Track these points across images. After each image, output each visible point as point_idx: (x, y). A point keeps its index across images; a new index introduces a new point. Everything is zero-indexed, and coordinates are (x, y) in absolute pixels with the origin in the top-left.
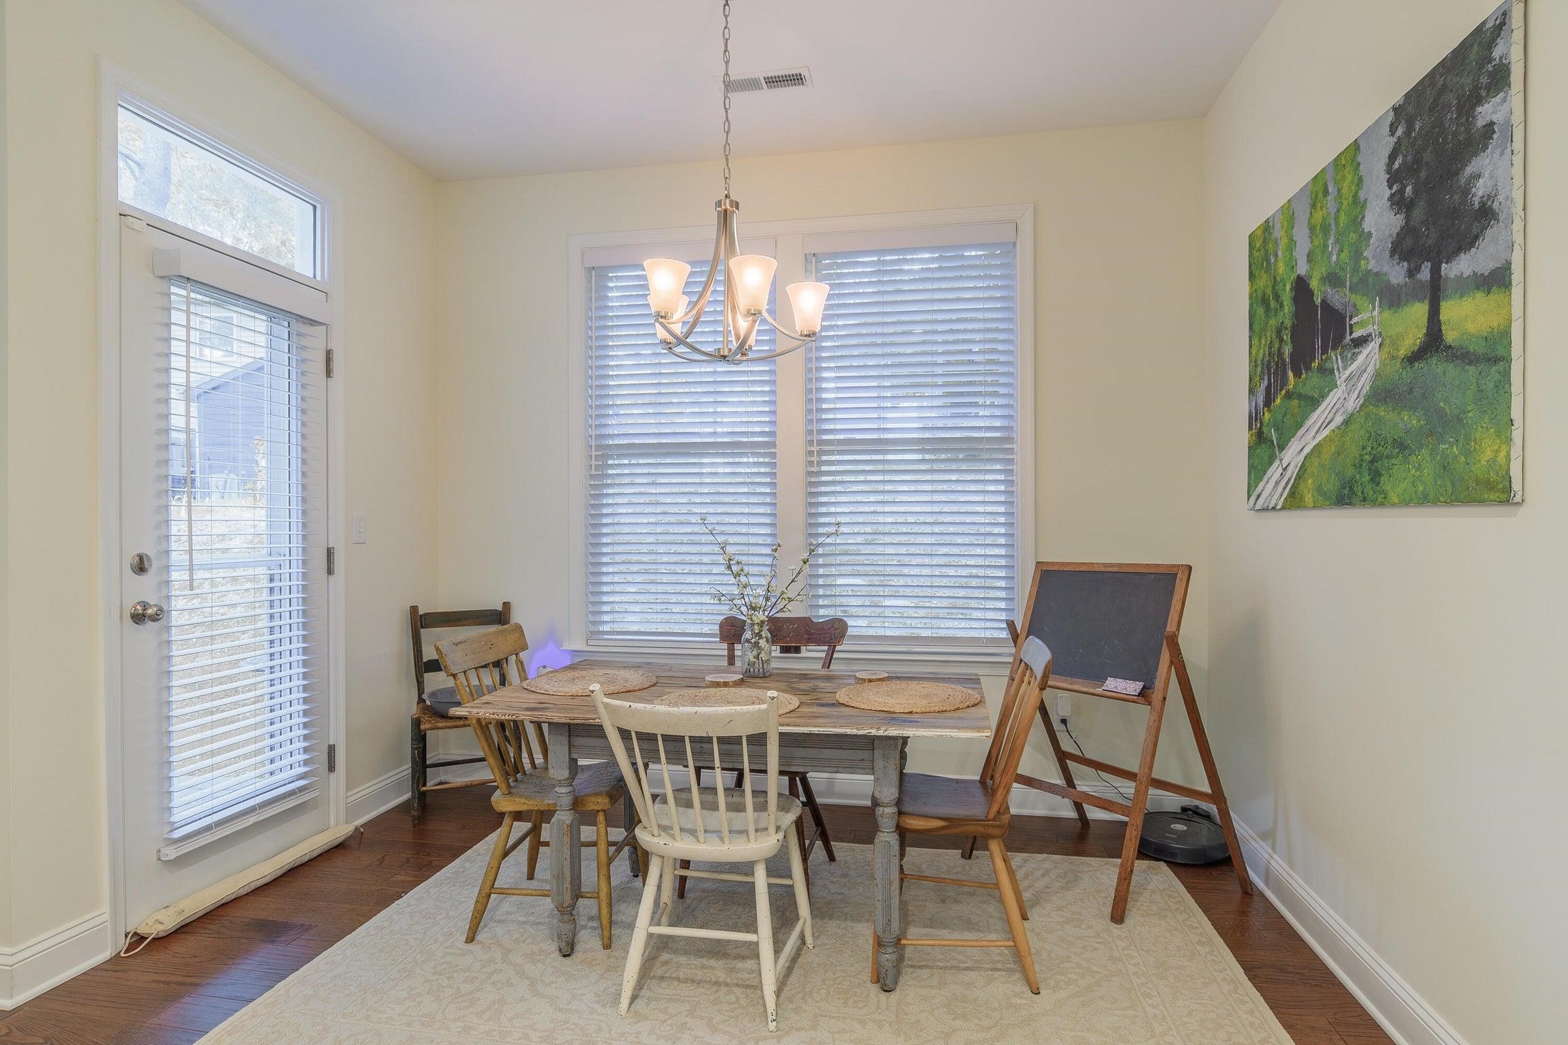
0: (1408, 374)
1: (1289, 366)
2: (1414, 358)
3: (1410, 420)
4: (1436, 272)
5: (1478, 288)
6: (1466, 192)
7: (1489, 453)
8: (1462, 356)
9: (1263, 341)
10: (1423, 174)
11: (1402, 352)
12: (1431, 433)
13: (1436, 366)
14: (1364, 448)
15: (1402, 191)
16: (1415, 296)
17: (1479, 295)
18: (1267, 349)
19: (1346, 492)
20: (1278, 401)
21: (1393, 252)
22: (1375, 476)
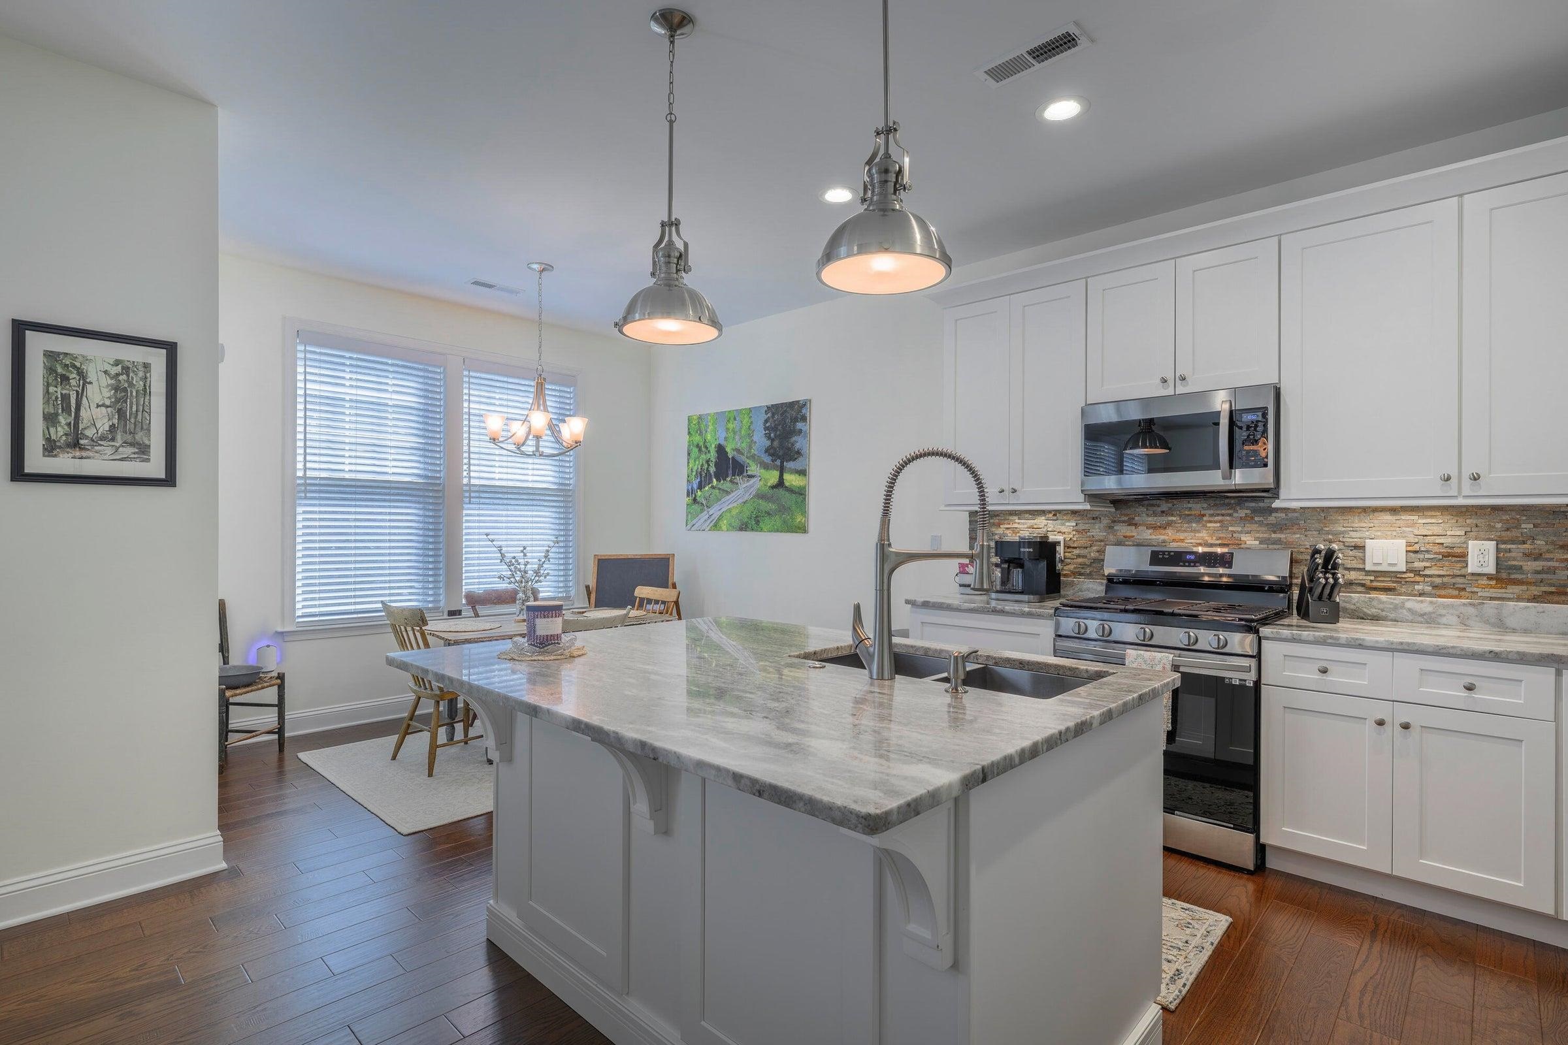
0: (771, 492)
1: (713, 476)
2: (773, 487)
3: (771, 506)
4: (782, 463)
5: (796, 473)
6: (793, 445)
7: (799, 520)
8: (790, 490)
9: (697, 462)
10: (778, 433)
11: (769, 484)
12: (780, 511)
13: (781, 491)
14: (752, 512)
15: (770, 434)
16: (775, 468)
17: (797, 475)
18: (699, 466)
19: (744, 526)
20: (707, 488)
21: (766, 452)
22: (757, 522)
